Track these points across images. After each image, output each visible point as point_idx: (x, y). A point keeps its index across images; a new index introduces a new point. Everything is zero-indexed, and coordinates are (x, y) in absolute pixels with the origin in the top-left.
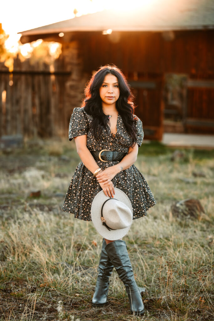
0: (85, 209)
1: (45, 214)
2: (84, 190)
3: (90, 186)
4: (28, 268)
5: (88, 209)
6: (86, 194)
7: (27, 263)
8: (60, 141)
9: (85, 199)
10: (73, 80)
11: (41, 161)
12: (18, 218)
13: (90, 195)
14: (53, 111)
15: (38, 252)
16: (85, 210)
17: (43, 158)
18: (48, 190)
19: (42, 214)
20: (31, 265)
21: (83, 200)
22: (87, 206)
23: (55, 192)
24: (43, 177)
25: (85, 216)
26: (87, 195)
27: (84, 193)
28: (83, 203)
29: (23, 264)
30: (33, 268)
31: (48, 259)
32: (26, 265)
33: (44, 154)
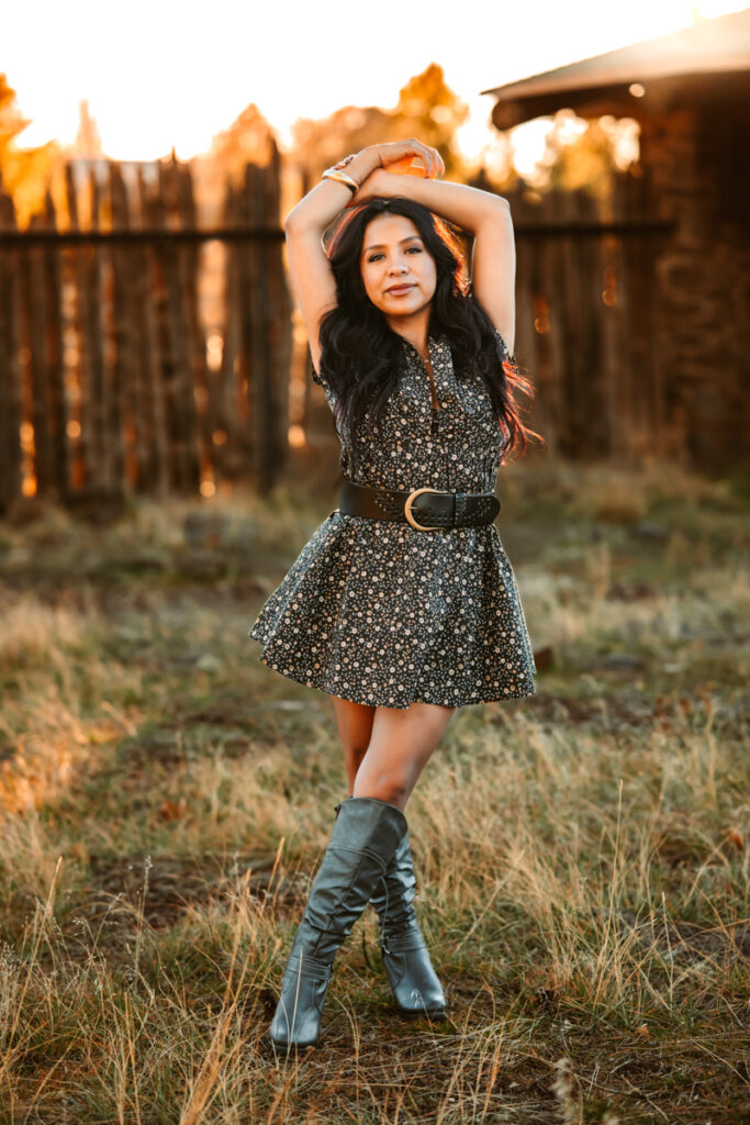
0: (346, 660)
1: (558, 733)
2: (352, 594)
3: (375, 584)
4: (484, 927)
5: (358, 661)
6: (356, 609)
7: (481, 911)
8: (637, 468)
9: (353, 625)
10: (683, 251)
11: (564, 544)
12: (462, 749)
13: (369, 613)
14: (612, 362)
15: (521, 873)
16: (347, 665)
17: (572, 533)
18: (578, 644)
19: (548, 732)
20: (494, 918)
21: (345, 629)
22: (355, 649)
23: (604, 652)
24: (563, 599)
25: (346, 685)
26: (360, 614)
27: (349, 607)
28: (344, 640)
29: (466, 912)
30: (501, 928)
31: (559, 897)
32: (478, 917)
33: (575, 520)
